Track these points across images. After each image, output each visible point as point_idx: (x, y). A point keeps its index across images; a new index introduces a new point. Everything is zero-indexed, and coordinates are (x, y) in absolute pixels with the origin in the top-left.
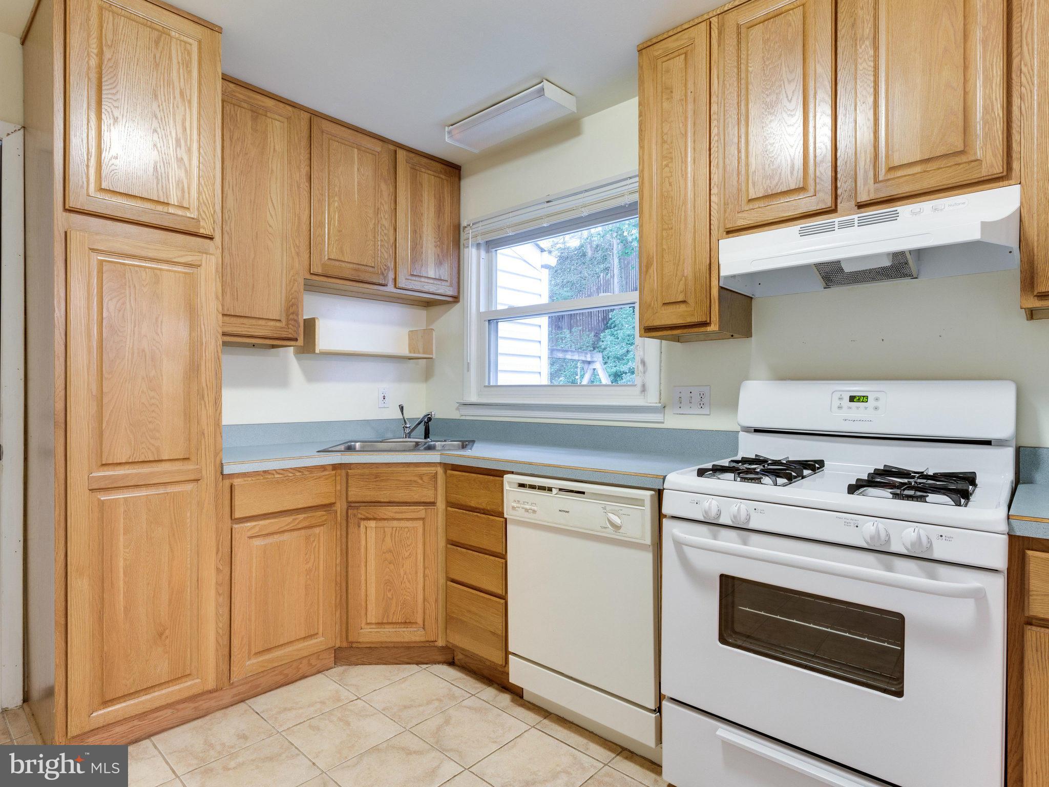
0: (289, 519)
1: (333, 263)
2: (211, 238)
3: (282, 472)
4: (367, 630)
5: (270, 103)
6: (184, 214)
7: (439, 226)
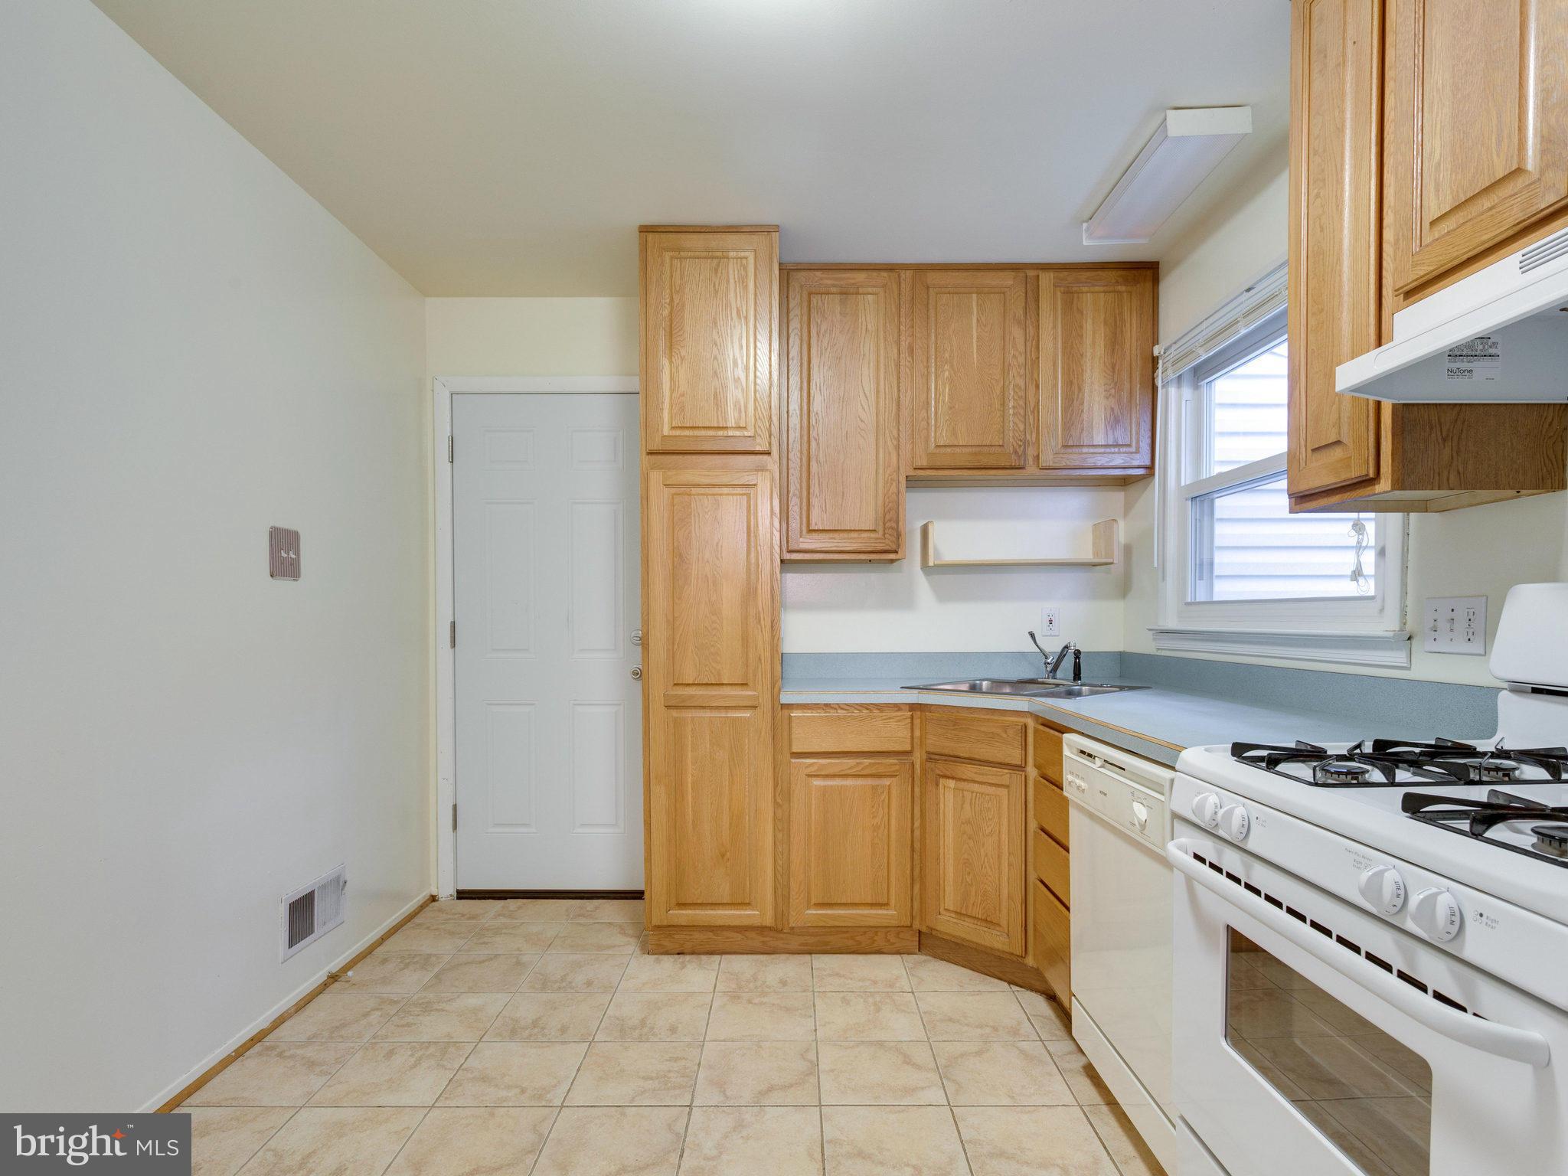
0: (851, 762)
1: (943, 450)
2: (769, 454)
3: (845, 707)
4: (945, 917)
5: (861, 276)
6: (742, 435)
7: (1113, 366)
